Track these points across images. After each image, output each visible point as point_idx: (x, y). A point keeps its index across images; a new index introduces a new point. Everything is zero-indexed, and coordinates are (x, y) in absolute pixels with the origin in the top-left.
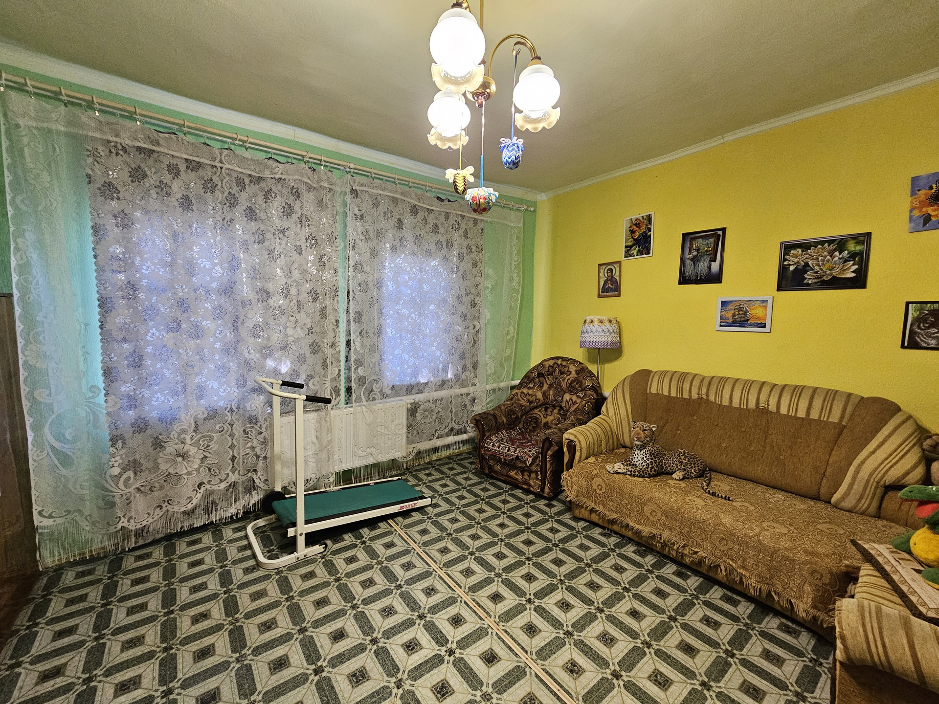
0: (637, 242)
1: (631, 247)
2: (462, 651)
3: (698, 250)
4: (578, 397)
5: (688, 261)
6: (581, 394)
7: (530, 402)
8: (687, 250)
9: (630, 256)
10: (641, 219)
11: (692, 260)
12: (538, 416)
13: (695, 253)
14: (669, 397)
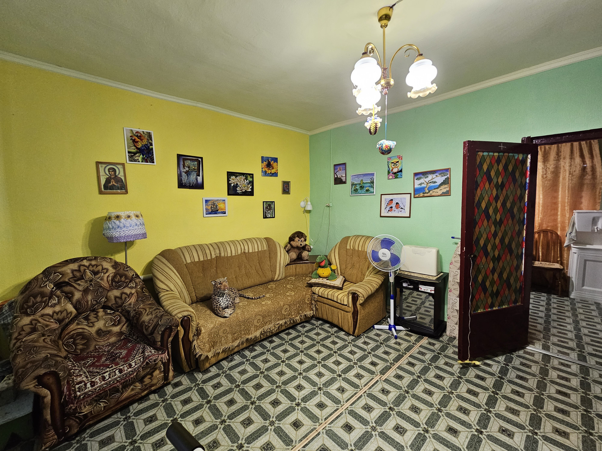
0: (140, 151)
1: (135, 153)
2: (349, 445)
3: (189, 167)
4: (132, 288)
5: (183, 174)
6: (132, 285)
7: (60, 321)
8: (182, 166)
9: (135, 161)
10: (142, 133)
11: (186, 173)
12: (81, 330)
13: (187, 169)
14: (199, 262)
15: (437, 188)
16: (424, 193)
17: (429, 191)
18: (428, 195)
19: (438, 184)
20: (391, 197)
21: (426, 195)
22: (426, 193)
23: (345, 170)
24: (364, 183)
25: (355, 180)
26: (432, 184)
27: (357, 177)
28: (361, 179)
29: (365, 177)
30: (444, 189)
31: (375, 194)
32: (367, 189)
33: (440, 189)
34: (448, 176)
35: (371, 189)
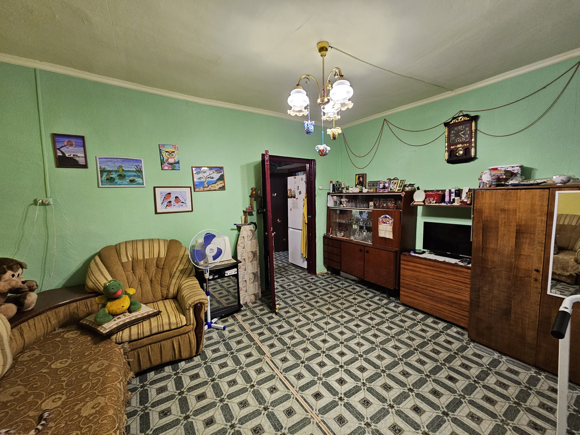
2: (334, 400)
15: (215, 183)
16: (203, 187)
17: (208, 186)
18: (208, 189)
19: (215, 179)
20: (168, 190)
21: (206, 189)
22: (205, 187)
23: (84, 146)
24: (125, 171)
25: (108, 165)
26: (210, 179)
27: (111, 161)
28: (118, 164)
29: (126, 164)
30: (220, 184)
31: (145, 185)
32: (131, 178)
33: (217, 184)
34: (222, 173)
35: (139, 180)
